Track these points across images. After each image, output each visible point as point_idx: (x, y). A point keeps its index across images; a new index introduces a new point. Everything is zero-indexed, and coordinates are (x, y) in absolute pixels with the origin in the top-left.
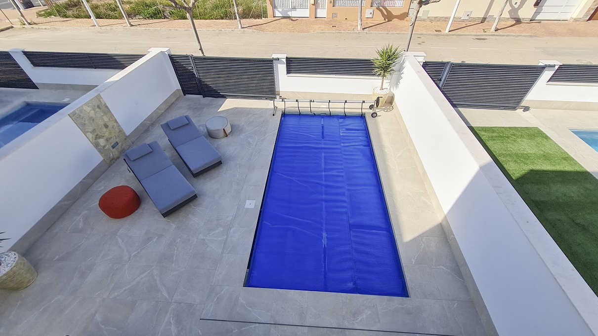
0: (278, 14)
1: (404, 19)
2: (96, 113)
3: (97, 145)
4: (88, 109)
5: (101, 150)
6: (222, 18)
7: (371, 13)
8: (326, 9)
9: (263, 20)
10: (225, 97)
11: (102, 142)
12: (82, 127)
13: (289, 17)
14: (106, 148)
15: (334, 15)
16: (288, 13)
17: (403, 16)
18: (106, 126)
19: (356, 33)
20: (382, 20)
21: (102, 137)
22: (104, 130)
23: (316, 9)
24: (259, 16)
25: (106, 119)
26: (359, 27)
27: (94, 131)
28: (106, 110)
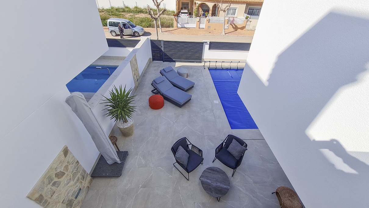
0: (179, 26)
1: (243, 30)
3: (134, 78)
6: (148, 27)
7: (227, 27)
8: (205, 24)
9: (171, 29)
10: (175, 62)
13: (185, 28)
14: (136, 81)
15: (209, 27)
16: (184, 25)
17: (243, 28)
19: (222, 36)
20: (233, 30)
23: (200, 24)
24: (169, 27)
26: (223, 33)
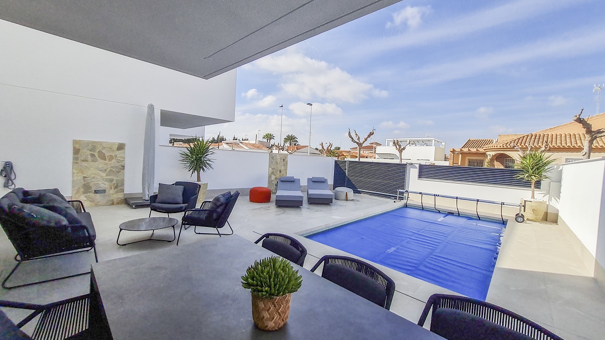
2: (280, 161)
3: (270, 177)
4: (279, 157)
5: (270, 182)
11: (273, 177)
12: (271, 163)
14: (273, 182)
18: (280, 172)
21: (274, 175)
22: (278, 172)
25: (283, 168)
27: (273, 169)
28: (286, 165)
